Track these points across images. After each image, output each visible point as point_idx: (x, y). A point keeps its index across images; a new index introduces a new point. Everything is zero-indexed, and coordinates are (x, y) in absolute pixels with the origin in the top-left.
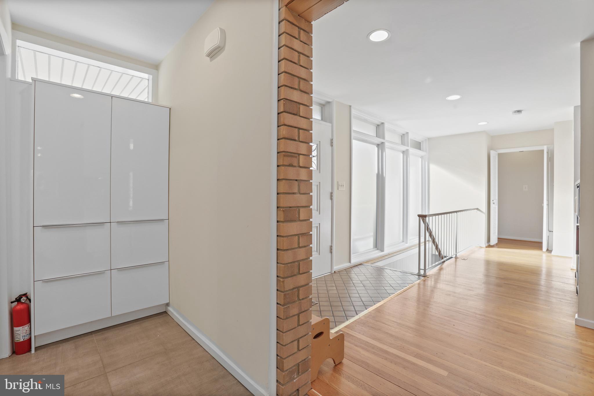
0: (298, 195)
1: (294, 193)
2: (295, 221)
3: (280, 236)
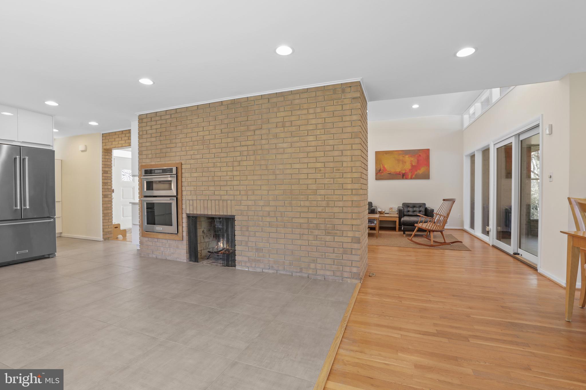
1: (107, 191)
2: (107, 198)
3: (103, 200)
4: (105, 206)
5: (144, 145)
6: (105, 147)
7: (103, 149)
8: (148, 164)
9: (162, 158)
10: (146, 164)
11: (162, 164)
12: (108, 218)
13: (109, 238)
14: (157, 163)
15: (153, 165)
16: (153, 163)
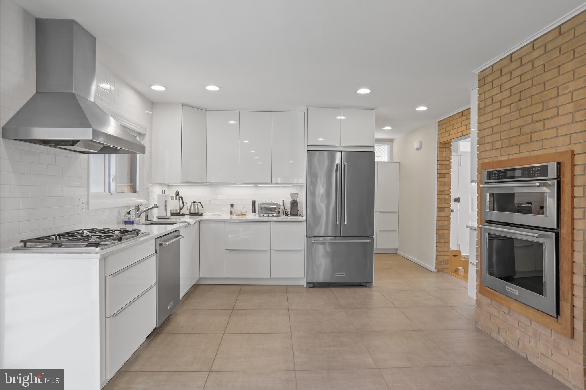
0: (445, 204)
1: (443, 203)
2: (443, 212)
3: (438, 216)
4: (441, 223)
5: (487, 125)
6: (441, 141)
7: (439, 144)
8: (494, 160)
9: (522, 147)
10: (491, 160)
11: (522, 158)
12: (443, 242)
13: (443, 269)
14: (511, 157)
15: (505, 160)
16: (504, 158)
